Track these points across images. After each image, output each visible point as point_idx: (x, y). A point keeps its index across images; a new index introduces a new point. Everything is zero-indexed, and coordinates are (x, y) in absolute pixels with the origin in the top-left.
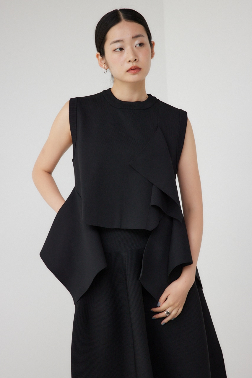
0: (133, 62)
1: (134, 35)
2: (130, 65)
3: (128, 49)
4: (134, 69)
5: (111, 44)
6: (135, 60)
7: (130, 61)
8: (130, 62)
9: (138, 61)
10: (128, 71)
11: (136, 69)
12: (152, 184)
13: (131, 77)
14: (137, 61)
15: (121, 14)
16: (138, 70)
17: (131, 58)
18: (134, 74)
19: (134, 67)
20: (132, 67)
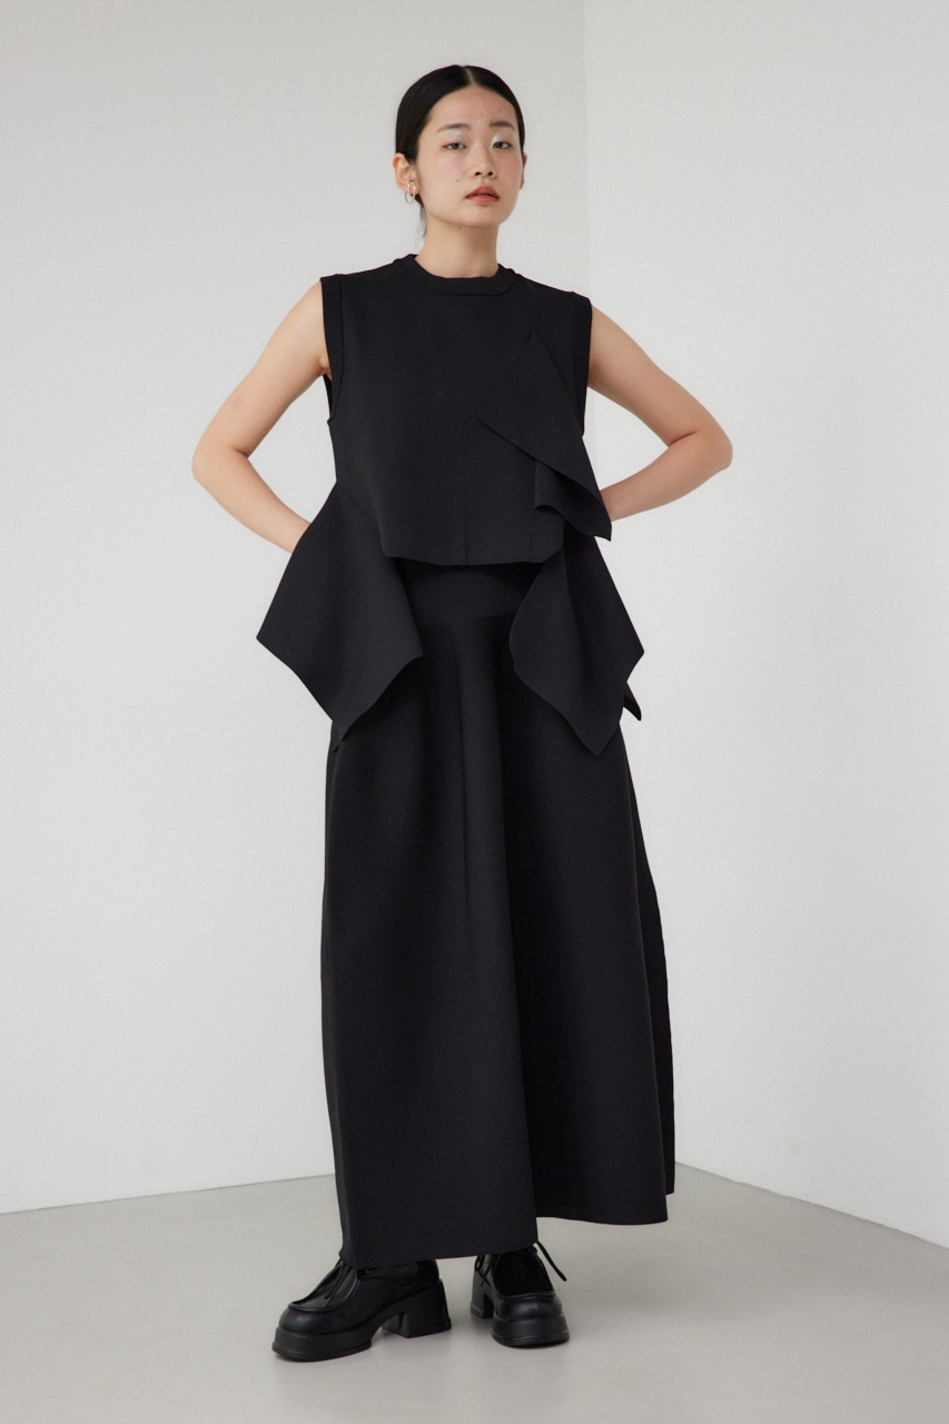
0: (484, 178)
1: (496, 120)
2: (475, 184)
3: (476, 147)
4: (483, 194)
5: (439, 131)
6: (490, 174)
7: (478, 174)
8: (479, 176)
9: (496, 177)
10: (468, 197)
11: (488, 196)
12: (533, 459)
13: (472, 213)
14: (493, 176)
15: (469, 72)
16: (493, 199)
17: (483, 167)
18: (483, 205)
19: (487, 188)
20: (480, 188)
